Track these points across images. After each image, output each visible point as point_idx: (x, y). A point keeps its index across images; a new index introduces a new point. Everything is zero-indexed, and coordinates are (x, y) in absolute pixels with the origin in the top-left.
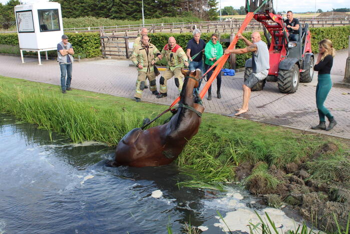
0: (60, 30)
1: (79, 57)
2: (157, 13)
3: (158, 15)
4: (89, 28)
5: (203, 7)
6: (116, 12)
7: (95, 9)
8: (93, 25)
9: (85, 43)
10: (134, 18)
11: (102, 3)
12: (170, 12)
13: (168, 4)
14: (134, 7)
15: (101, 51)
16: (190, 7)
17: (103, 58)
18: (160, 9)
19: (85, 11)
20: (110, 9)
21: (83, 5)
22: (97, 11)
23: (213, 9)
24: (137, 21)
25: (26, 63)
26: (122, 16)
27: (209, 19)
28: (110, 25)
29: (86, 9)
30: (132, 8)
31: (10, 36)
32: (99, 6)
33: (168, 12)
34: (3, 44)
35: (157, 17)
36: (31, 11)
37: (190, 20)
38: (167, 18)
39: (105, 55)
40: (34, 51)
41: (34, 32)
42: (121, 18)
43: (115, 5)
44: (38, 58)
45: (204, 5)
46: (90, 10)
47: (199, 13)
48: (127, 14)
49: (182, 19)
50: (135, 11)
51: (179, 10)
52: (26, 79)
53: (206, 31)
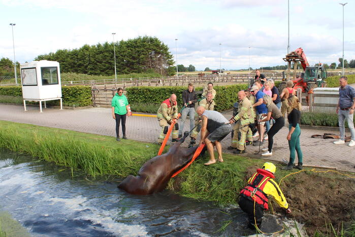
0: (58, 84)
1: (74, 105)
2: (126, 70)
3: (127, 72)
4: (71, 82)
5: (163, 65)
6: (92, 69)
7: (74, 67)
8: (74, 79)
9: (79, 94)
10: (107, 74)
11: (80, 62)
12: (137, 69)
13: (134, 63)
14: (107, 65)
15: (92, 100)
16: (152, 65)
17: (94, 106)
18: (128, 67)
19: (66, 68)
20: (86, 67)
21: (64, 63)
22: (76, 68)
23: (171, 67)
24: (110, 77)
25: (28, 111)
26: (97, 72)
27: (168, 75)
28: (88, 79)
29: (67, 67)
30: (105, 66)
31: (11, 88)
32: (78, 64)
33: (134, 69)
34: (5, 95)
35: (126, 73)
36: (35, 68)
37: (153, 76)
38: (134, 74)
39: (95, 104)
40: (37, 101)
41: (37, 85)
42: (96, 74)
43: (91, 64)
44: (39, 107)
45: (164, 64)
46: (70, 67)
47: (160, 70)
48: (101, 71)
49: (147, 75)
50: (108, 68)
51: (143, 68)
52: (35, 124)
53: (169, 85)
